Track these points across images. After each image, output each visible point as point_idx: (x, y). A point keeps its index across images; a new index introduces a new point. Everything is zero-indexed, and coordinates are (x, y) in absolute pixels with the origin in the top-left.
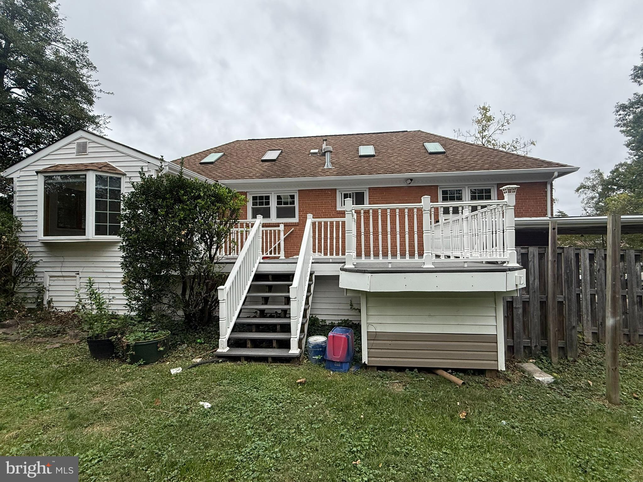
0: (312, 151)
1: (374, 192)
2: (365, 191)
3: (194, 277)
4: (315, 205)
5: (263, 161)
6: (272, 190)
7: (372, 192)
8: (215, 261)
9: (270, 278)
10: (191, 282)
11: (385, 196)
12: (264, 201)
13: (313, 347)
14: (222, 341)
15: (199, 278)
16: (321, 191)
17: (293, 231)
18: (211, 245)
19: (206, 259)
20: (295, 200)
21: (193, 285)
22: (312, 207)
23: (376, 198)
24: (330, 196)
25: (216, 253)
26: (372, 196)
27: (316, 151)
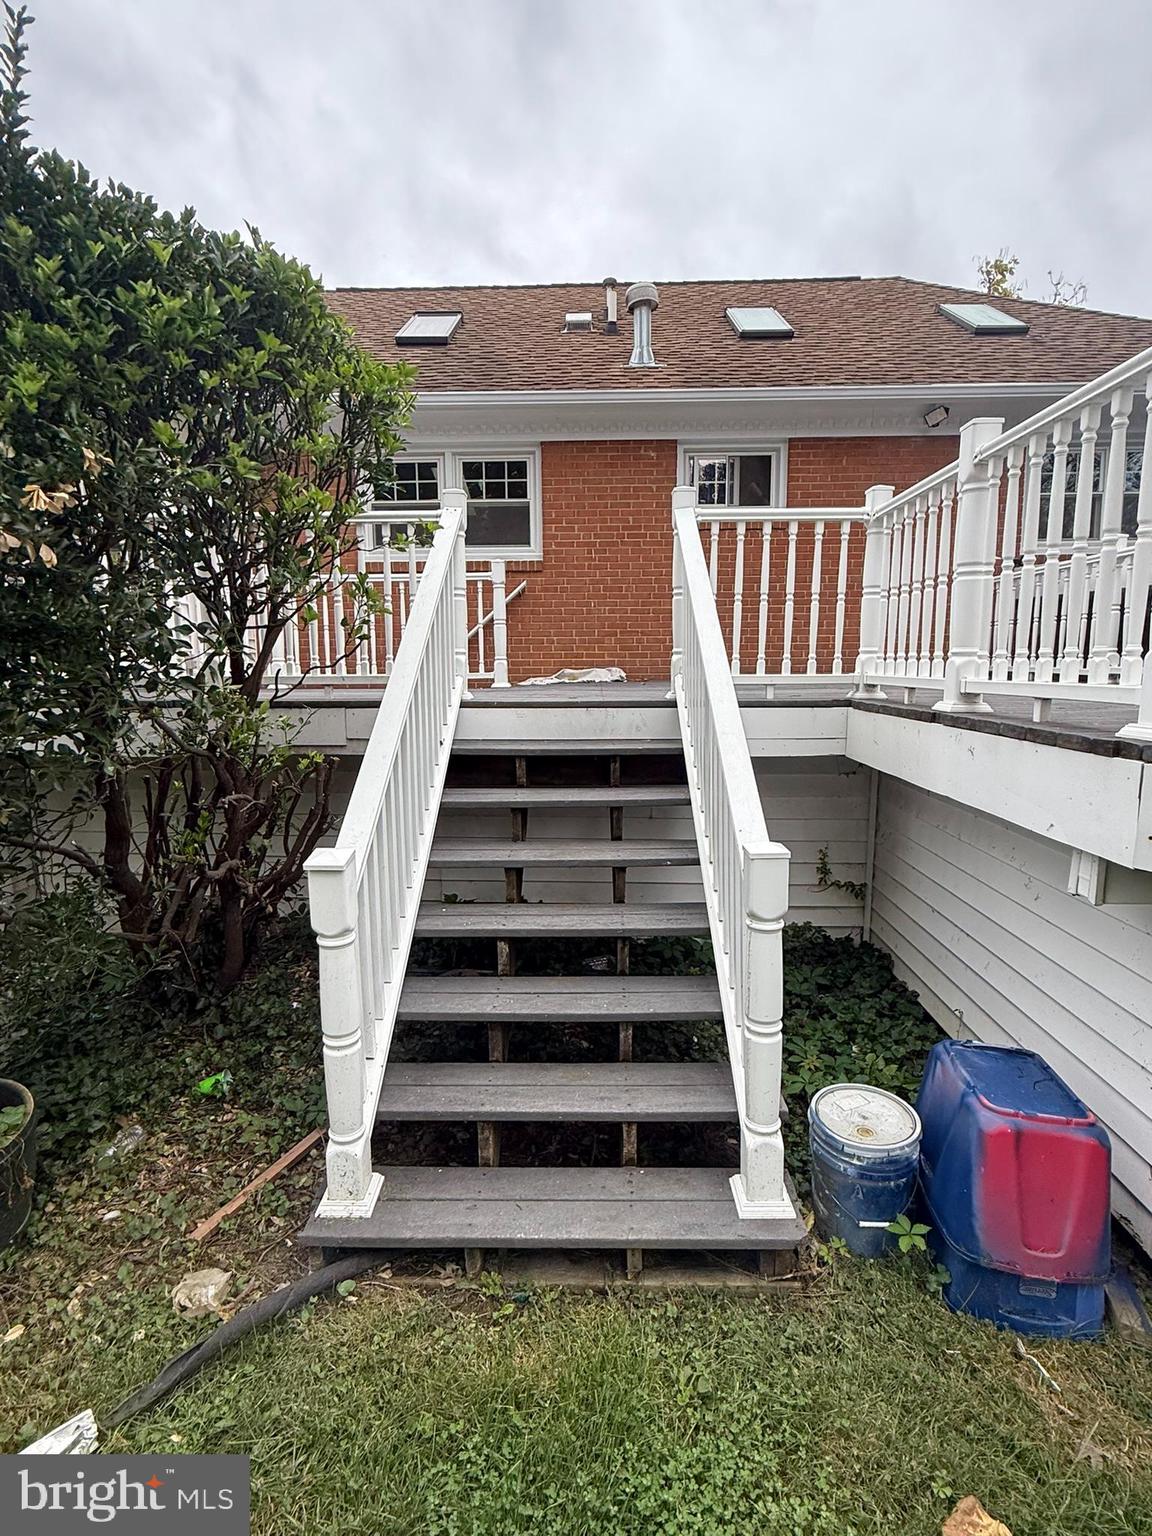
0: (570, 317)
1: (808, 455)
2: (773, 455)
3: (165, 769)
4: (600, 498)
5: (403, 342)
6: (444, 440)
7: (799, 455)
8: (264, 696)
9: (521, 770)
10: (155, 794)
11: (845, 470)
12: (417, 482)
13: (864, 1173)
14: (347, 1157)
15: (189, 773)
16: (623, 450)
17: (523, 590)
18: (241, 611)
19: (219, 684)
20: (530, 480)
21: (160, 808)
22: (592, 506)
23: (815, 479)
24: (653, 465)
25: (265, 656)
26: (799, 471)
27: (587, 317)
